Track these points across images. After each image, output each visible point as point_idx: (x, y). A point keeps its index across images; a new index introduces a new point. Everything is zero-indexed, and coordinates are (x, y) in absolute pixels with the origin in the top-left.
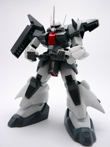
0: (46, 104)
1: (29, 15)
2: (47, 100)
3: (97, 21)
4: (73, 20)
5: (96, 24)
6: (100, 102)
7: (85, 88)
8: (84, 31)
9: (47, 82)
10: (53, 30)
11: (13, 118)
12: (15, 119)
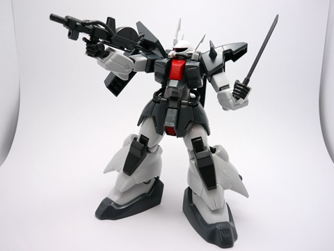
0: (157, 179)
1: (139, 22)
2: (159, 173)
3: (246, 45)
6: (241, 179)
7: (223, 160)
11: (102, 204)
12: (105, 207)
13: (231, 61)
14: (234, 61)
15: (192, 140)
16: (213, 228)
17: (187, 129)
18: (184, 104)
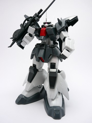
1: (25, 15)
3: (77, 17)
4: (58, 19)
5: (76, 19)
6: (68, 90)
8: (67, 26)
9: (42, 67)
10: (47, 25)
11: (19, 97)
13: (71, 26)
14: (72, 26)
15: (51, 63)
16: (51, 108)
17: (49, 58)
18: (48, 47)
